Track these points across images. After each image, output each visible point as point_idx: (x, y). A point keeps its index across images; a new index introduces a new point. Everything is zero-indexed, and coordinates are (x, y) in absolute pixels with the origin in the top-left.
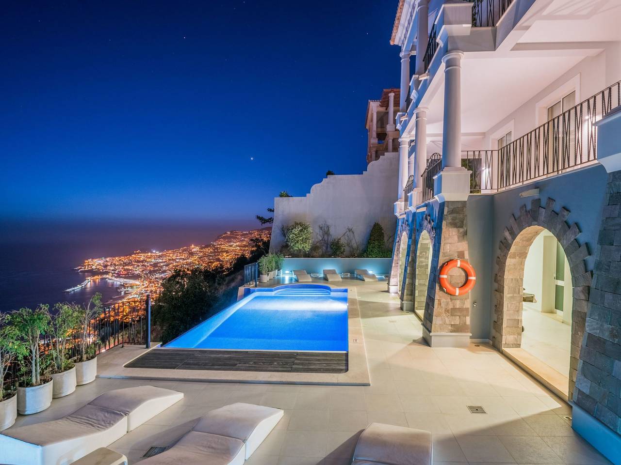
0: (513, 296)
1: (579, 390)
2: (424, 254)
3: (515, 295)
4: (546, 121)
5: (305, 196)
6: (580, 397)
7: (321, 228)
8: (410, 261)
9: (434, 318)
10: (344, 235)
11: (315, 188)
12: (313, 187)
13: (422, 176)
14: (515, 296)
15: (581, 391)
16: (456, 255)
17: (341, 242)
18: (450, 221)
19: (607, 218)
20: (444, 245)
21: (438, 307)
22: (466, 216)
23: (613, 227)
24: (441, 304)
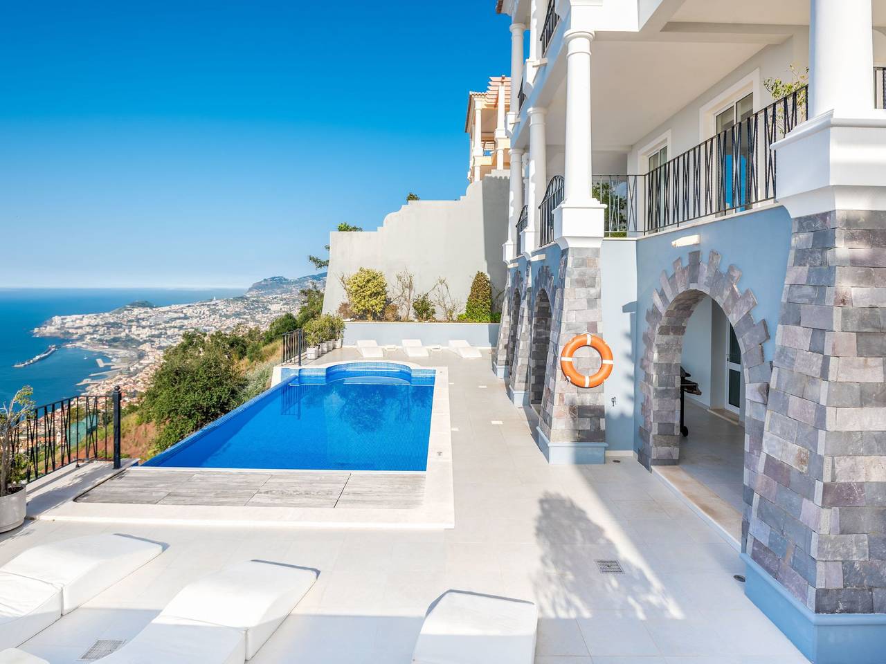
0: (666, 389)
1: (755, 539)
2: (544, 321)
3: (669, 388)
4: (713, 134)
5: (376, 230)
6: (756, 549)
7: (399, 278)
8: (523, 332)
9: (554, 420)
10: (434, 288)
11: (391, 218)
12: (388, 217)
13: (539, 208)
14: (669, 390)
15: (757, 541)
16: (585, 327)
17: (429, 300)
18: (577, 277)
19: (791, 285)
20: (567, 313)
21: (559, 405)
22: (599, 270)
23: (800, 300)
24: (563, 400)
